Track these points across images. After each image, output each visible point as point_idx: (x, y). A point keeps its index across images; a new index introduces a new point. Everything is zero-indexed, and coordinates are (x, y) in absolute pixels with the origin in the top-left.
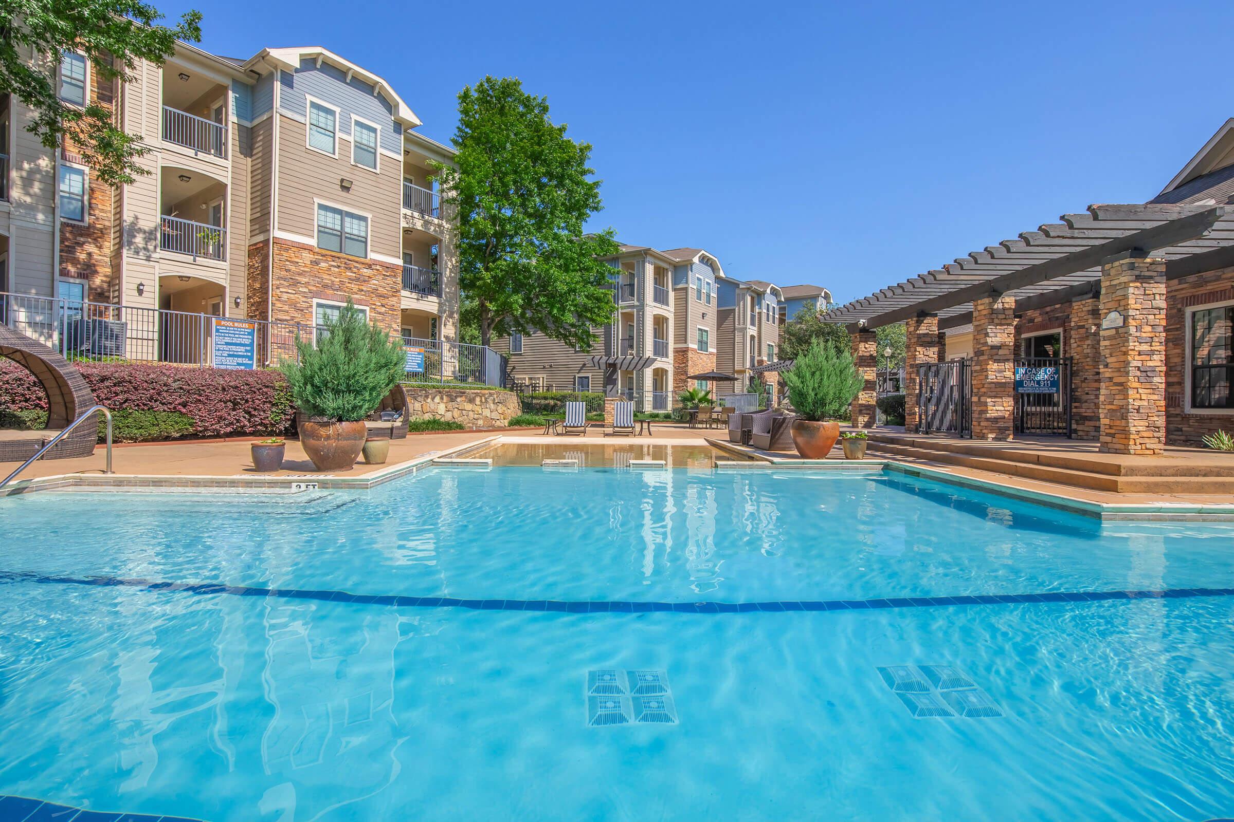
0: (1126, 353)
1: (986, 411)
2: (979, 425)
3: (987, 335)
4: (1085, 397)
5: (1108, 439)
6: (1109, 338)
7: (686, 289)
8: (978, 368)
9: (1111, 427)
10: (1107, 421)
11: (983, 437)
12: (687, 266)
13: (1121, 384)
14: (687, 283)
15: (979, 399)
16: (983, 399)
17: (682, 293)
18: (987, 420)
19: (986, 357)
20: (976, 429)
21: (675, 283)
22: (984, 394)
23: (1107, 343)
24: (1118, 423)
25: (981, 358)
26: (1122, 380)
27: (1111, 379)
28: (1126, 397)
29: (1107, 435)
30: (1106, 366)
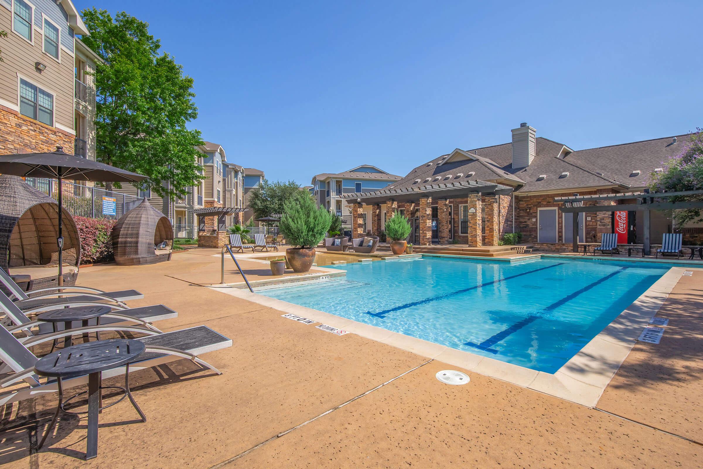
0: (476, 220)
1: (426, 236)
2: (423, 240)
3: (426, 210)
4: (443, 231)
5: (471, 243)
6: (471, 215)
7: (212, 166)
8: (423, 221)
9: (472, 240)
10: (471, 238)
11: (425, 244)
12: (213, 153)
13: (475, 228)
14: (213, 163)
15: (423, 232)
16: (424, 232)
17: (211, 169)
18: (426, 239)
19: (425, 218)
20: (421, 241)
21: (205, 162)
22: (425, 230)
23: (470, 217)
24: (474, 239)
25: (424, 218)
26: (475, 227)
27: (472, 227)
28: (476, 232)
29: (471, 242)
30: (470, 223)
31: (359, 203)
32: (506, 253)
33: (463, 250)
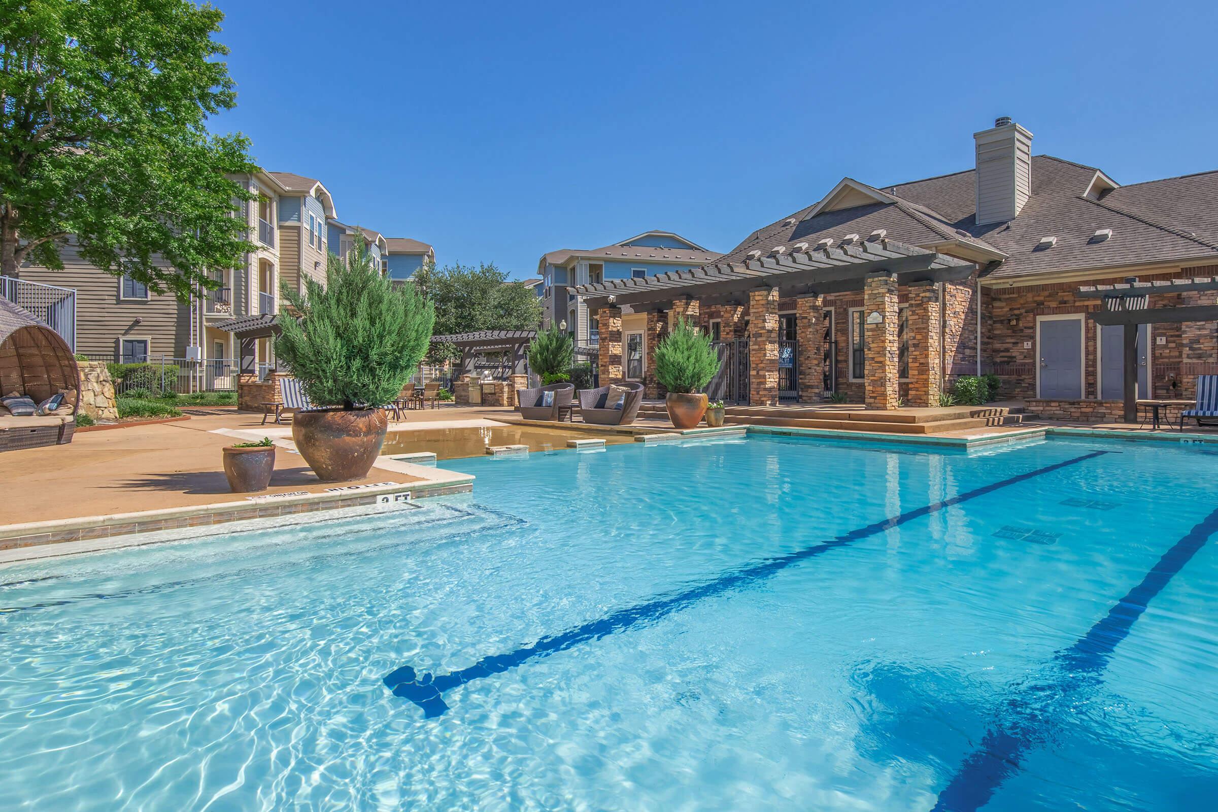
0: (884, 342)
1: (765, 383)
2: (758, 393)
3: (764, 321)
4: (808, 371)
6: (872, 330)
7: (298, 229)
8: (756, 347)
11: (762, 403)
12: (299, 198)
13: (881, 362)
14: (299, 220)
15: (758, 373)
16: (761, 373)
17: (293, 235)
18: (765, 389)
19: (764, 339)
20: (753, 395)
21: (281, 218)
22: (763, 369)
23: (870, 333)
25: (759, 339)
26: (881, 359)
27: (873, 359)
28: (884, 371)
30: (869, 349)
31: (613, 306)
32: (960, 424)
33: (850, 417)
